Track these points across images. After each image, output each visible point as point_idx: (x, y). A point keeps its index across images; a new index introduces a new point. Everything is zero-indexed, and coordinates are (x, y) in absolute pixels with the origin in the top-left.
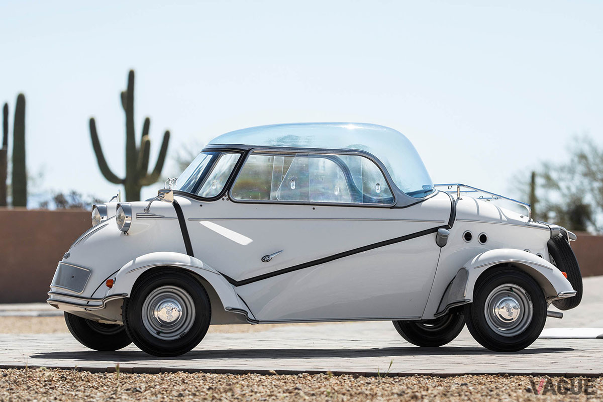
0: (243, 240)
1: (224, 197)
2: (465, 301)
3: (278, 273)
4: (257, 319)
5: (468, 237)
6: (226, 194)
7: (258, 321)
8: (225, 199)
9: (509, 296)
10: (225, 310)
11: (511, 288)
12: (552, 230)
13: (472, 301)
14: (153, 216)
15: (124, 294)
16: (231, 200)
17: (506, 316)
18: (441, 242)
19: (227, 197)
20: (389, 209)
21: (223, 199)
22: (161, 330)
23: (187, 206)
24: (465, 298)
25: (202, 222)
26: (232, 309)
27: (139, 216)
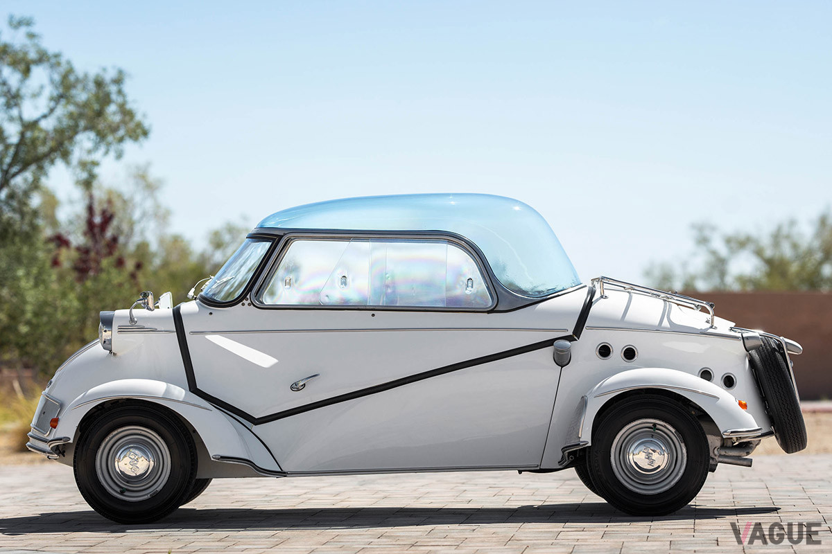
0: (265, 360)
1: (244, 301)
2: (579, 445)
3: (315, 405)
4: (285, 469)
5: (605, 351)
6: (248, 297)
7: (285, 473)
8: (246, 304)
9: (652, 436)
10: (212, 459)
11: (655, 425)
12: (745, 341)
13: (590, 444)
14: (142, 329)
15: (64, 438)
16: (254, 306)
17: (645, 464)
18: (562, 360)
19: (249, 301)
20: (486, 314)
21: (243, 304)
22: (126, 487)
23: (191, 315)
24: (581, 440)
25: (209, 337)
26: (222, 457)
27: (122, 330)
